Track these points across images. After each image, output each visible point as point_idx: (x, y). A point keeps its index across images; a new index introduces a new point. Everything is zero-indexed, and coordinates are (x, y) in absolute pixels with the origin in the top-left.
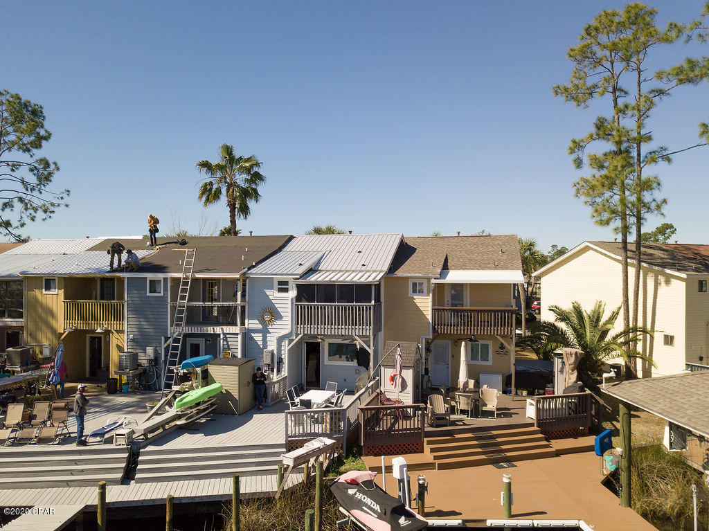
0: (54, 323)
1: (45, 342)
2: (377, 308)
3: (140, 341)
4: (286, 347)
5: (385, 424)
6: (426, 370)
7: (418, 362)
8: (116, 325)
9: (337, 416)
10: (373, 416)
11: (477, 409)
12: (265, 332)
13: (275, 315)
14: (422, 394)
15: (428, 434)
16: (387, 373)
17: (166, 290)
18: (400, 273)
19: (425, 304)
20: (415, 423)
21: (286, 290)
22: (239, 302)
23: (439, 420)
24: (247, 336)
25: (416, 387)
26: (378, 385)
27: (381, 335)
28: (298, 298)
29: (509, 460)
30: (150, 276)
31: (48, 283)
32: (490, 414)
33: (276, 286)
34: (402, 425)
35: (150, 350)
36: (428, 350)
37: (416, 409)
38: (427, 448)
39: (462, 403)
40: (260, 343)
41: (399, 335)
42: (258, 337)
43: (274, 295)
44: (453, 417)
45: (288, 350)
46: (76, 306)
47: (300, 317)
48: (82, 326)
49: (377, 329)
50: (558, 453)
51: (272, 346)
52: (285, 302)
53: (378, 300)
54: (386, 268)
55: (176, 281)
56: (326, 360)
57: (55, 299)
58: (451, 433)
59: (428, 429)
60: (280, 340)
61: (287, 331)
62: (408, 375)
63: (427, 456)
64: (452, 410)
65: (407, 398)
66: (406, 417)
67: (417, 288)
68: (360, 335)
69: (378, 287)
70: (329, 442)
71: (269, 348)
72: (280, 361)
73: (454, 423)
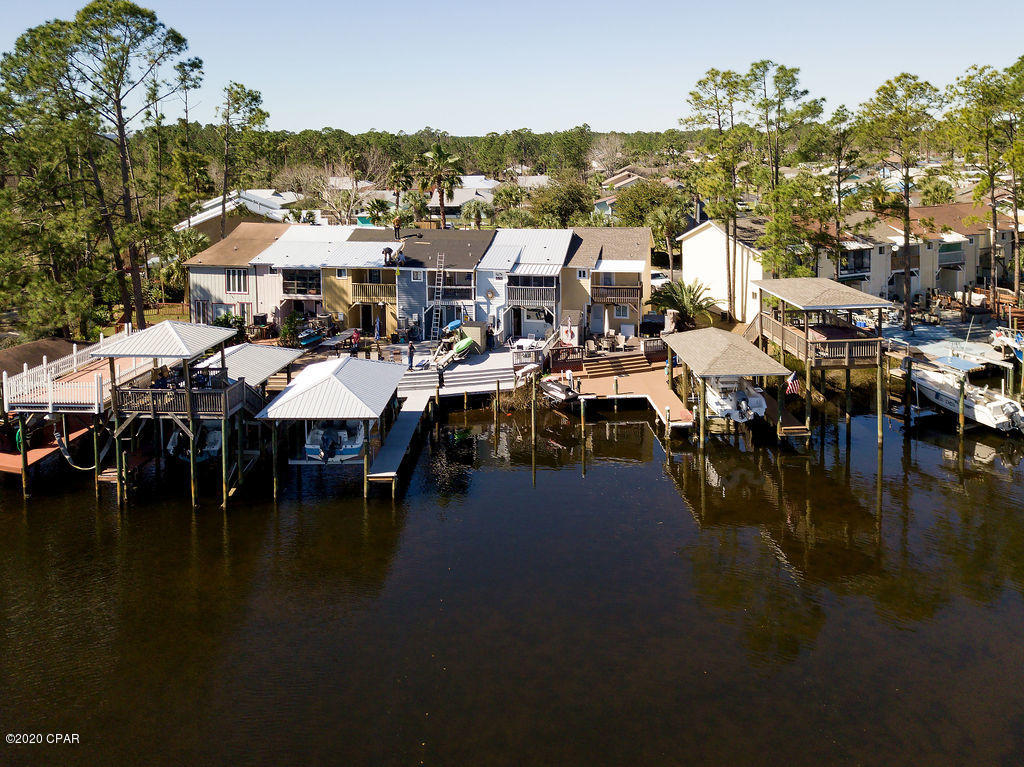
0: (345, 297)
1: (340, 311)
2: (557, 290)
3: (409, 311)
4: (502, 313)
5: (563, 357)
6: (588, 324)
7: (581, 321)
8: (391, 300)
9: (538, 353)
10: (556, 353)
11: (613, 348)
12: (489, 304)
13: (495, 293)
14: (583, 340)
15: (585, 361)
16: (563, 329)
17: (424, 277)
18: (570, 266)
19: (586, 284)
20: (578, 356)
21: (501, 278)
22: (473, 286)
23: (592, 354)
24: (478, 306)
25: (580, 336)
26: (558, 335)
27: (560, 304)
28: (509, 284)
29: (627, 373)
30: (413, 269)
31: (340, 272)
32: (620, 350)
33: (495, 276)
34: (571, 357)
35: (415, 316)
36: (589, 311)
37: (579, 348)
38: (584, 368)
39: (605, 344)
40: (486, 311)
41: (570, 306)
42: (484, 307)
43: (493, 281)
44: (599, 352)
45: (505, 315)
46: (363, 288)
47: (511, 295)
48: (365, 300)
49: (558, 300)
50: (653, 369)
51: (493, 312)
52: (501, 286)
53: (558, 283)
54: (562, 263)
55: (432, 274)
56: (524, 319)
57: (346, 283)
58: (597, 360)
59: (585, 358)
60: (498, 309)
61: (503, 303)
62: (575, 330)
63: (584, 372)
64: (600, 348)
65: (575, 343)
66: (574, 353)
67: (582, 274)
68: (547, 305)
69: (558, 278)
70: (536, 366)
71: (491, 314)
72: (499, 321)
73: (599, 355)
